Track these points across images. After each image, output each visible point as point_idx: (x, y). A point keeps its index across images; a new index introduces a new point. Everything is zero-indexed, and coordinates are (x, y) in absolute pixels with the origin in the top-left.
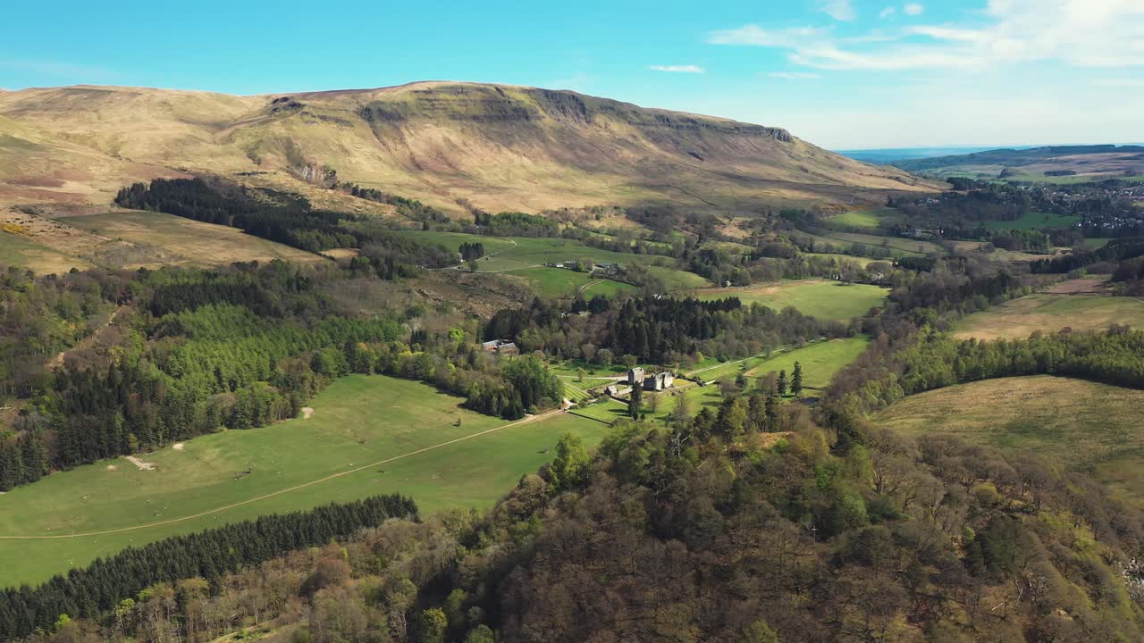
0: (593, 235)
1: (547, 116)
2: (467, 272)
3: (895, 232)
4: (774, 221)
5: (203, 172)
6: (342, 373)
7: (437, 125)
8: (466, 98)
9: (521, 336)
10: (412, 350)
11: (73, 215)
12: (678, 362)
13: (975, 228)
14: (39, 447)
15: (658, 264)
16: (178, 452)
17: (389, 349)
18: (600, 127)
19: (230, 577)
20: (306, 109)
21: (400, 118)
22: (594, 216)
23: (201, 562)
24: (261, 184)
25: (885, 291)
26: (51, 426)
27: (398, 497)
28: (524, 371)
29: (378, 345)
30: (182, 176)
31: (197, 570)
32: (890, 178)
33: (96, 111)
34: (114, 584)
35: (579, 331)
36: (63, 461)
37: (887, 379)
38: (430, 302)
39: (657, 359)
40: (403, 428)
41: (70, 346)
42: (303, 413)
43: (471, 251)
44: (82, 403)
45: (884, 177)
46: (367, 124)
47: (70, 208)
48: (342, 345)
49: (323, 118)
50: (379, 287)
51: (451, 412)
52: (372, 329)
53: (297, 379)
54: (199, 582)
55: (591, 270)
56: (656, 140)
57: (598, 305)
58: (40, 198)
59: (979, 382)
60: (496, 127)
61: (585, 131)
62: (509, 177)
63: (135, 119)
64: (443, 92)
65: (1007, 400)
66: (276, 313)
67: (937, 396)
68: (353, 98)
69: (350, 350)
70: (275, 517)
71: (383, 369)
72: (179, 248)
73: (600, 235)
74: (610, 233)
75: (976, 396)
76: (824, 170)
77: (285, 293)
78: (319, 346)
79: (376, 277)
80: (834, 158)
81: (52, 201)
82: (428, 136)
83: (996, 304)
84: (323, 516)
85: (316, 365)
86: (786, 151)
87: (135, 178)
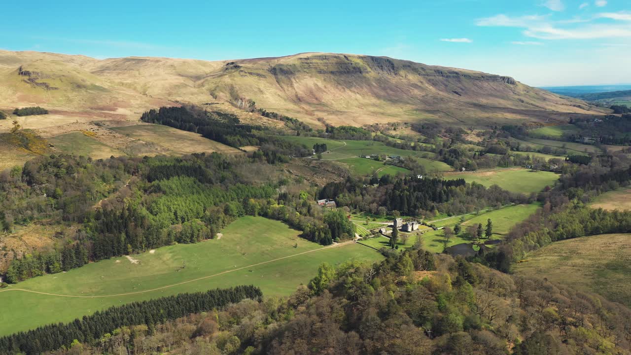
0: (390, 139)
1: (372, 72)
2: (317, 160)
3: (572, 139)
4: (498, 132)
5: (187, 103)
6: (240, 215)
7: (311, 77)
8: (327, 61)
9: (338, 197)
10: (278, 204)
11: (119, 126)
12: (424, 215)
13: (623, 137)
14: (83, 249)
15: (424, 157)
16: (151, 255)
17: (266, 203)
18: (402, 77)
19: (159, 326)
20: (242, 69)
21: (291, 73)
22: (393, 128)
23: (146, 317)
24: (215, 109)
25: (558, 176)
26: (91, 238)
27: (252, 287)
28: (335, 218)
29: (260, 200)
30: (175, 105)
31: (143, 320)
32: (574, 106)
33: (138, 70)
34: (102, 325)
35: (370, 196)
36: (95, 256)
37: (542, 232)
38: (293, 176)
39: (411, 213)
40: (267, 247)
41: (106, 197)
42: (217, 236)
43: (320, 148)
44: (107, 227)
45: (570, 105)
46: (273, 76)
47: (118, 122)
48: (242, 200)
49: (251, 74)
50: (266, 168)
51: (293, 239)
52: (258, 192)
53: (216, 218)
54: (144, 327)
55: (385, 160)
56: (434, 84)
57: (384, 181)
58: (105, 117)
59: (598, 236)
60: (343, 78)
61: (393, 79)
62: (348, 106)
63: (156, 75)
64: (314, 59)
65: (611, 248)
66: (210, 182)
67: (571, 243)
68: (268, 62)
69: (245, 203)
70: (187, 294)
71: (262, 213)
72: (168, 145)
73: (394, 139)
74: (401, 138)
75: (593, 244)
76: (534, 101)
77: (217, 170)
78: (230, 199)
79: (266, 162)
80: (541, 93)
81: (111, 119)
82: (305, 83)
83: (624, 186)
84: (211, 296)
85: (227, 211)
86: (511, 90)
87: (152, 106)
